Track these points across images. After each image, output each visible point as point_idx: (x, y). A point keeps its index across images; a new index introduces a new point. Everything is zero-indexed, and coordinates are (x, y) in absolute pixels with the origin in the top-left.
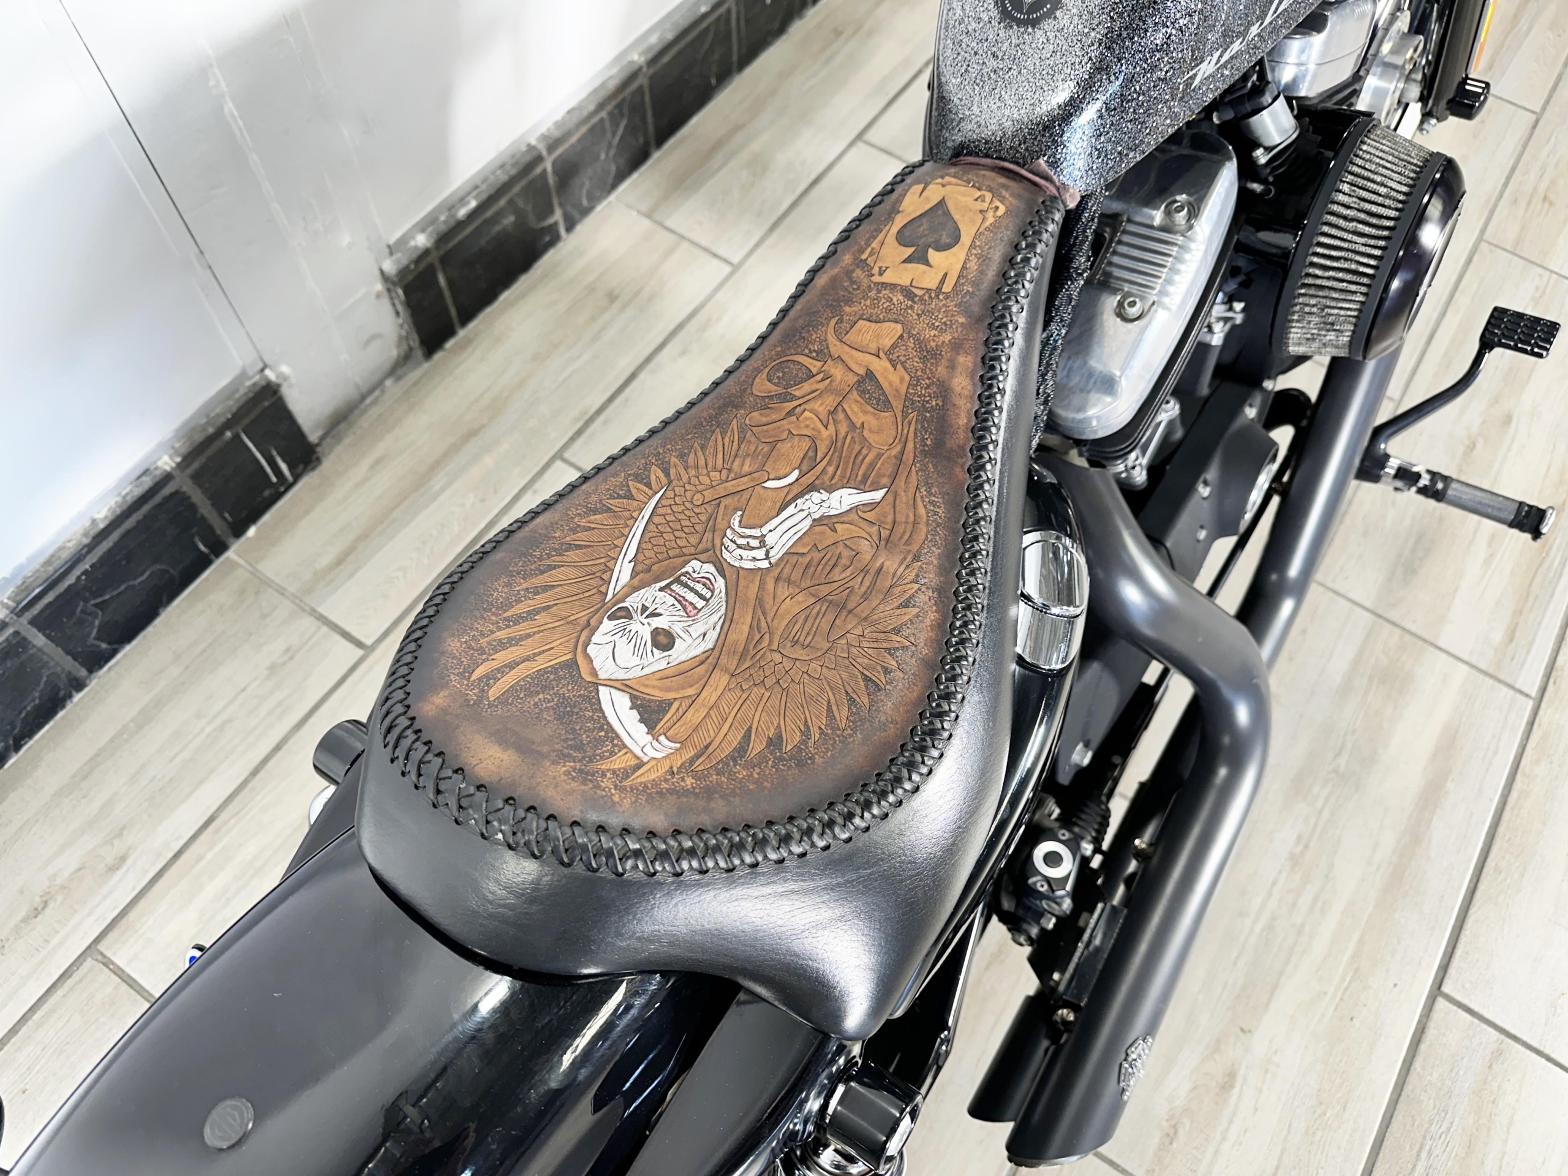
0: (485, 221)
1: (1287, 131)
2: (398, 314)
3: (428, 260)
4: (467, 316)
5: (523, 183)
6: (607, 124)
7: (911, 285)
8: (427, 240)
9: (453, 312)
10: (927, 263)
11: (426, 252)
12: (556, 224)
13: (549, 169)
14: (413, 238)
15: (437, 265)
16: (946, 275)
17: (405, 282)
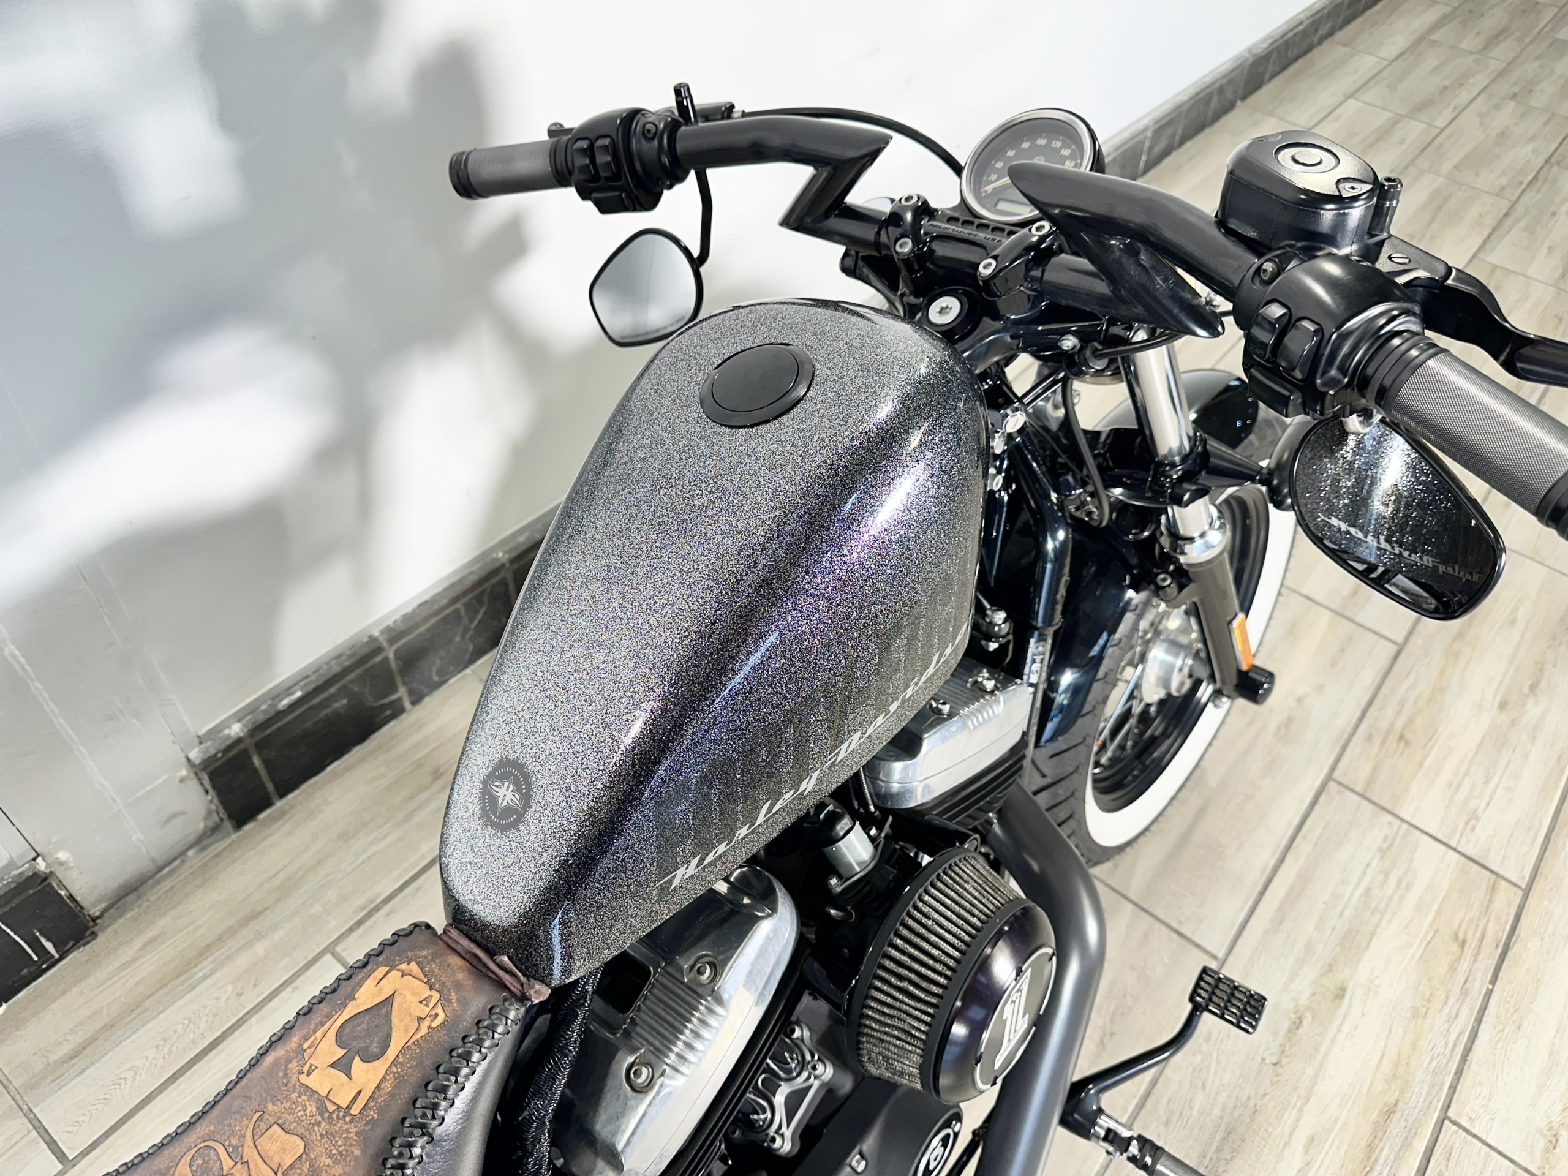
0: (311, 708)
1: (865, 862)
2: (207, 792)
3: (241, 746)
4: (285, 789)
5: (358, 671)
6: (463, 613)
7: (327, 1097)
8: (242, 730)
9: (270, 787)
10: (348, 1075)
11: (239, 741)
12: (400, 699)
13: (391, 656)
14: (229, 727)
15: (252, 749)
16: (360, 1092)
17: (211, 768)
